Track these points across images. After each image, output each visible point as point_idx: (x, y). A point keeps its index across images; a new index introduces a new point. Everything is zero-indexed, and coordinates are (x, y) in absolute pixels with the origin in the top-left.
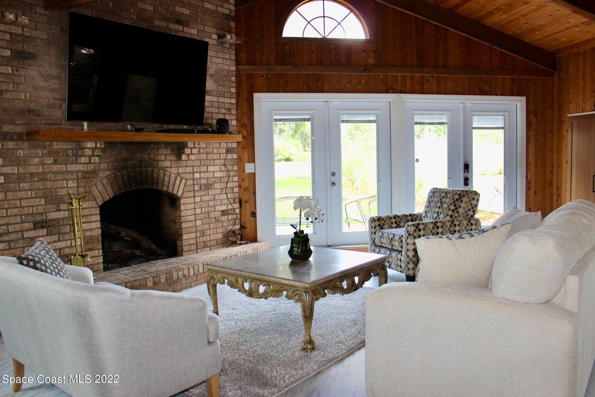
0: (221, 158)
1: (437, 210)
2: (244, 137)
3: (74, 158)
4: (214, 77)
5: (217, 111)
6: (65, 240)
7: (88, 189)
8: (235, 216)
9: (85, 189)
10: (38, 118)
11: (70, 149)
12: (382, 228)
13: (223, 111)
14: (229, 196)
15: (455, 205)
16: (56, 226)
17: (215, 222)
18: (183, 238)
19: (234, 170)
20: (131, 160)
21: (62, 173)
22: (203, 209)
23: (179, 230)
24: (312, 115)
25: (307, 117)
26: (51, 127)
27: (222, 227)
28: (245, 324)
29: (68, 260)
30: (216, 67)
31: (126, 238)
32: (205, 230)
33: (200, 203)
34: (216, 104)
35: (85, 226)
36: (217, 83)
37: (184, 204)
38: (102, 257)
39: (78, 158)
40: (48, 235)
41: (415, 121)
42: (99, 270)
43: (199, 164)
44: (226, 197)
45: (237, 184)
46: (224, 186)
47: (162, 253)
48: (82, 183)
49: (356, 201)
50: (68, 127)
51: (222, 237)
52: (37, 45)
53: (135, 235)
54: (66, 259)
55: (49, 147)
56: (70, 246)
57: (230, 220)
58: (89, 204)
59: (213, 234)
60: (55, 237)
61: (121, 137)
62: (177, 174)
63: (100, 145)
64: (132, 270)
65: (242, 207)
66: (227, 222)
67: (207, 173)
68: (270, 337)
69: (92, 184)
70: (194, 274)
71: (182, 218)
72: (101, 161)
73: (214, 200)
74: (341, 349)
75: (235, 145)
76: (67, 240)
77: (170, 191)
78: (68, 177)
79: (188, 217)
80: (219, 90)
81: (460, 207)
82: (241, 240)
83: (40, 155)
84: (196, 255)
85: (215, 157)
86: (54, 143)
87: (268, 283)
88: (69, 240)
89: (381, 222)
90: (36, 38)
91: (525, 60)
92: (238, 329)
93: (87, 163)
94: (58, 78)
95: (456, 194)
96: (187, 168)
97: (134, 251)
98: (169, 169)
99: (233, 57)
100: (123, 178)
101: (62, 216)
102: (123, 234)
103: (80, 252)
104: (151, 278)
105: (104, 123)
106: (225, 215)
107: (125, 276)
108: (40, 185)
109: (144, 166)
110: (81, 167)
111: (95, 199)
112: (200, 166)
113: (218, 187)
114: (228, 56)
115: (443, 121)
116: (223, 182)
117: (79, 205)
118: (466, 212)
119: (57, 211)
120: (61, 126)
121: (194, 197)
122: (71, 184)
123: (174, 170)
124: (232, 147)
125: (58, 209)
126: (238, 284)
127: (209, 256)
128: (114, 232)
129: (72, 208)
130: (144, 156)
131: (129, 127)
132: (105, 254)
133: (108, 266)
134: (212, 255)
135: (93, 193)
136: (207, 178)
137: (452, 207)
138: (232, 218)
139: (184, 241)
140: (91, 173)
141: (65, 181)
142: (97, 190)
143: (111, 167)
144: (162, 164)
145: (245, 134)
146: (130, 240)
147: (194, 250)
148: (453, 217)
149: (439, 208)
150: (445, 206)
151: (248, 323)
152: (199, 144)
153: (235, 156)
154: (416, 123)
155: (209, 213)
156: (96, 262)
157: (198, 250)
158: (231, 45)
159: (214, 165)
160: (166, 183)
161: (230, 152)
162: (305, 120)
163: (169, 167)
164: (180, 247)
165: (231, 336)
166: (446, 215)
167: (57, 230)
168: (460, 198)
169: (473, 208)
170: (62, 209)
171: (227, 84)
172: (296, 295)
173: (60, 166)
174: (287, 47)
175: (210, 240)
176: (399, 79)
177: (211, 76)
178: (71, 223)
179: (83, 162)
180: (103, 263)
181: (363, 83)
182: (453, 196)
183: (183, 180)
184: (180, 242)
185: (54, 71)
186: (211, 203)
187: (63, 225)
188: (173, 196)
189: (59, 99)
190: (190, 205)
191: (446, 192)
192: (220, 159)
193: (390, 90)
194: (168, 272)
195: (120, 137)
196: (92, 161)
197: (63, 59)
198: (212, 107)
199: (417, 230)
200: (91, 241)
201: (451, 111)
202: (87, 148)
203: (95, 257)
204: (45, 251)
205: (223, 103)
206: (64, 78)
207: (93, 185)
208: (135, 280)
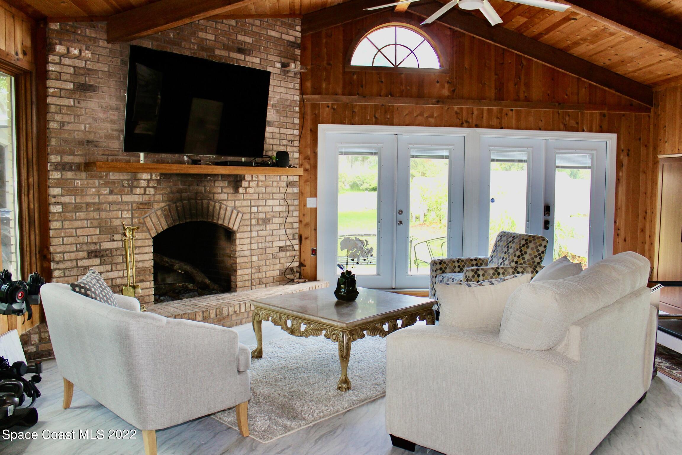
0: (281, 191)
1: (503, 255)
2: (306, 170)
3: (129, 189)
4: (276, 107)
5: (278, 143)
6: (117, 271)
7: (142, 221)
8: (293, 253)
9: (139, 220)
10: (96, 148)
11: (126, 180)
12: (443, 272)
13: (285, 142)
14: (288, 231)
15: (521, 251)
16: (110, 257)
17: (273, 258)
18: (238, 274)
19: (294, 204)
20: (186, 192)
21: (117, 203)
22: (260, 245)
23: (234, 265)
24: (380, 149)
25: (374, 151)
26: (108, 158)
27: (280, 263)
28: (288, 362)
29: (120, 290)
30: (278, 97)
31: (180, 271)
32: (261, 266)
33: (256, 238)
34: (278, 136)
35: (138, 257)
36: (280, 113)
37: (239, 239)
38: (153, 289)
39: (133, 188)
40: (101, 264)
41: (492, 157)
42: (150, 302)
43: (257, 197)
44: (285, 233)
45: (297, 220)
46: (283, 221)
47: (215, 287)
48: (136, 214)
49: (426, 241)
50: (125, 157)
51: (279, 274)
52: (99, 78)
53: (188, 268)
54: (118, 289)
55: (106, 178)
56: (122, 276)
57: (289, 257)
58: (142, 235)
59: (270, 271)
60: (108, 267)
61: (177, 169)
62: (233, 208)
63: (156, 176)
64: (183, 303)
65: (302, 245)
66: (285, 259)
67: (266, 207)
68: (309, 375)
69: (146, 215)
70: (245, 310)
71: (237, 253)
72: (156, 192)
73: (272, 235)
74: (376, 391)
75: (296, 179)
76: (119, 271)
77: (226, 224)
78: (122, 208)
79: (243, 252)
80: (281, 121)
81: (526, 253)
82: (300, 278)
83: (97, 185)
84: (251, 291)
85: (275, 190)
86: (111, 174)
87: (309, 322)
88: (121, 270)
89: (443, 265)
90: (98, 71)
91: (617, 93)
92: (280, 366)
93: (142, 195)
94: (117, 109)
95: (523, 239)
96: (245, 202)
97: (187, 284)
98: (225, 202)
99: (298, 86)
100: (177, 210)
101: (115, 247)
102: (177, 266)
103: (131, 283)
104: (201, 313)
105: (161, 154)
106: (283, 251)
107: (175, 309)
108: (95, 215)
109: (199, 198)
110: (136, 198)
111: (149, 231)
112: (258, 199)
113: (277, 222)
114: (292, 85)
115: (523, 159)
116: (282, 217)
117: (133, 236)
118: (533, 259)
119: (111, 241)
120: (118, 157)
121: (251, 231)
122: (125, 215)
123: (230, 204)
124: (293, 181)
125: (112, 239)
126: (281, 320)
127: (263, 293)
128: (167, 264)
129: (125, 239)
130: (200, 188)
131: (186, 158)
132: (157, 286)
133: (159, 298)
134: (266, 292)
135: (147, 225)
136: (265, 212)
137: (518, 253)
138: (291, 255)
139: (238, 277)
140: (146, 204)
141: (120, 212)
142: (151, 222)
143: (166, 199)
144: (218, 197)
145: (308, 166)
146: (183, 273)
147: (248, 286)
148: (519, 263)
149: (505, 253)
150: (511, 251)
151: (291, 361)
152: (258, 177)
153: (296, 190)
154: (493, 160)
155: (266, 248)
156: (147, 294)
157: (253, 287)
158: (295, 74)
159: (273, 199)
160: (222, 216)
161: (291, 186)
162: (371, 154)
163: (225, 200)
164: (234, 282)
165: (271, 372)
166: (511, 261)
167: (110, 260)
168: (527, 243)
169: (539, 254)
170: (115, 239)
171: (290, 115)
172: (334, 334)
173: (116, 196)
174: (355, 77)
175: (266, 277)
176: (475, 113)
177: (273, 106)
178: (124, 253)
179: (138, 193)
180: (155, 295)
181: (435, 115)
182: (520, 241)
183: (239, 213)
184: (234, 277)
185: (114, 103)
186: (269, 239)
187: (116, 255)
188: (229, 230)
189: (117, 130)
190: (246, 240)
191: (514, 237)
192: (279, 193)
193: (465, 124)
194: (218, 307)
195: (175, 169)
196: (147, 193)
197: (122, 91)
198: (273, 138)
199: (476, 276)
200: (143, 272)
201: (532, 147)
202: (142, 180)
203: (146, 288)
204: (96, 280)
205: (285, 134)
206: (122, 109)
207: (147, 217)
208: (184, 314)
